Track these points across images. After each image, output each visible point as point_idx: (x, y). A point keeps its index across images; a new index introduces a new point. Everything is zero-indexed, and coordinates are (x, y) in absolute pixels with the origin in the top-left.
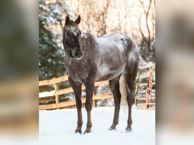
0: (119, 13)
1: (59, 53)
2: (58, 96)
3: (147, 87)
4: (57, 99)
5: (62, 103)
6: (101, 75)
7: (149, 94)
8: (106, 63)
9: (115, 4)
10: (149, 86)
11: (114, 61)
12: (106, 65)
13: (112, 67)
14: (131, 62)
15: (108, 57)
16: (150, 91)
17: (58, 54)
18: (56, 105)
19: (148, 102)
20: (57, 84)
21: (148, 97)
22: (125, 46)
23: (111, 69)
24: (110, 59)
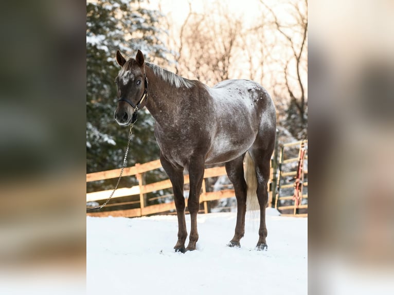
0: (251, 58)
1: (147, 124)
2: (144, 194)
3: (295, 177)
4: (142, 201)
5: (152, 207)
6: (216, 153)
7: (299, 191)
8: (226, 132)
9: (244, 41)
10: (300, 176)
11: (239, 129)
12: (225, 136)
13: (236, 140)
14: (264, 129)
15: (230, 122)
16: (300, 184)
17: (146, 126)
18: (141, 211)
19: (298, 204)
20: (142, 174)
21: (298, 195)
22: (255, 101)
23: (234, 143)
24: (233, 126)
